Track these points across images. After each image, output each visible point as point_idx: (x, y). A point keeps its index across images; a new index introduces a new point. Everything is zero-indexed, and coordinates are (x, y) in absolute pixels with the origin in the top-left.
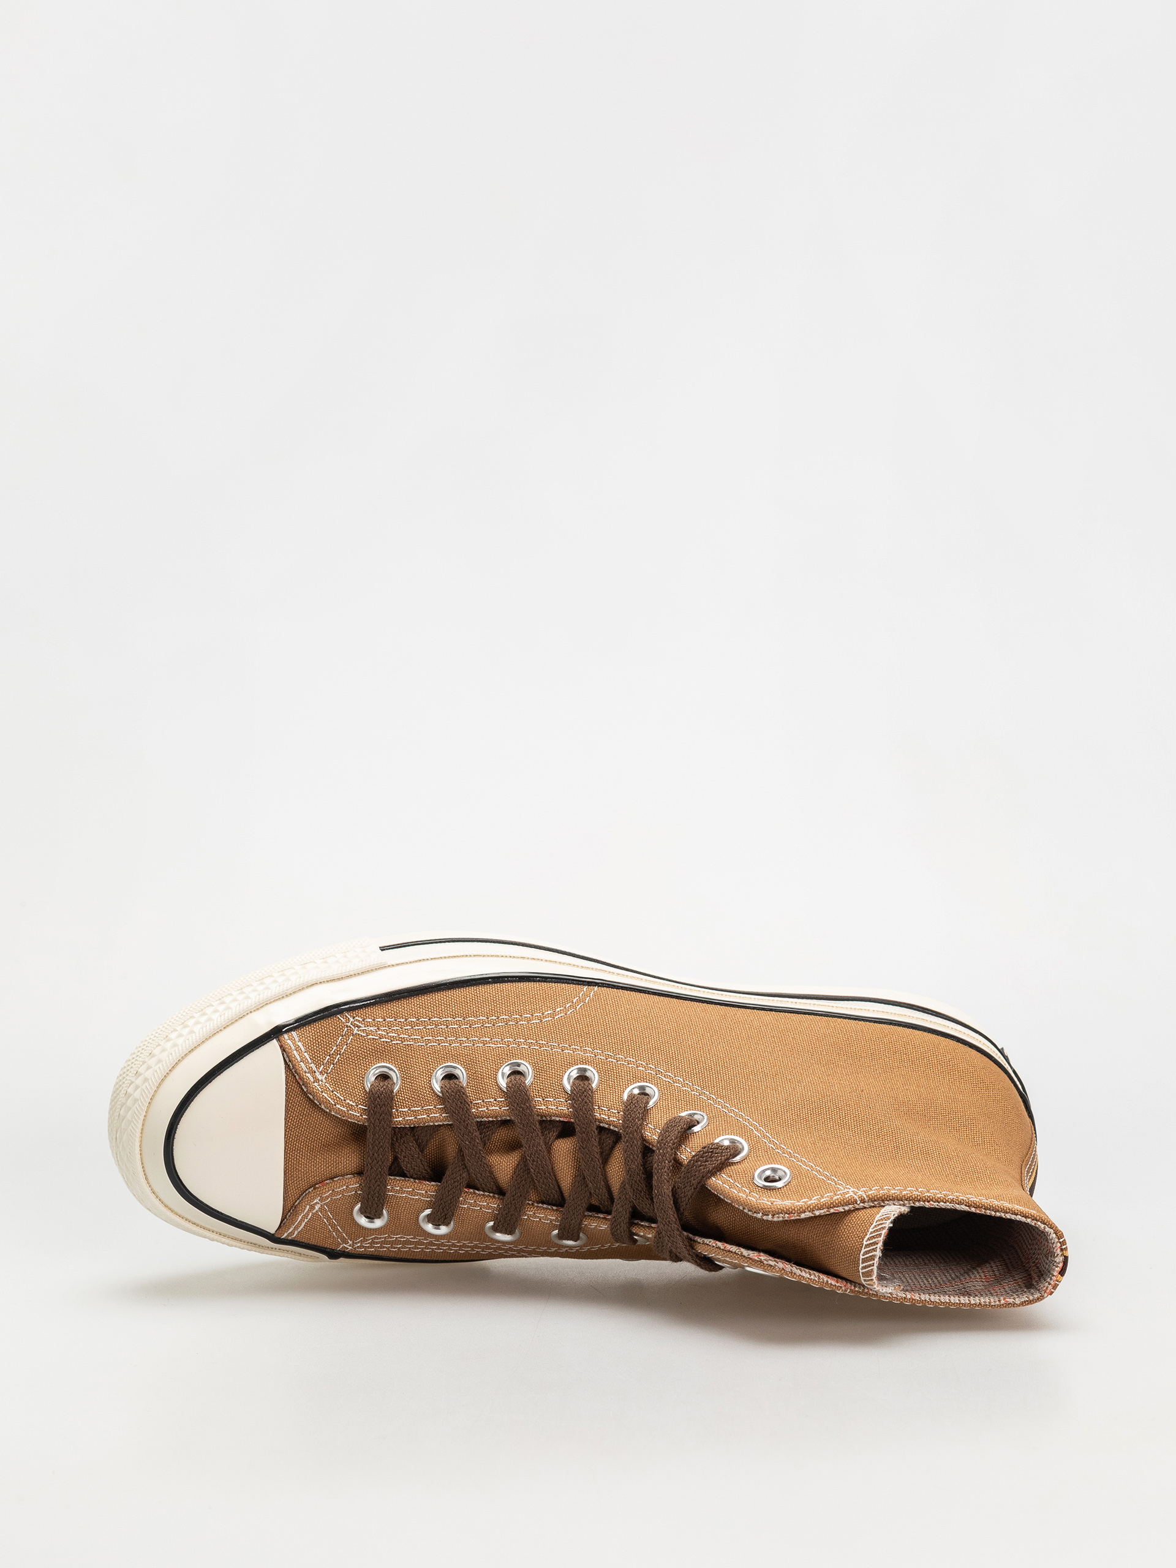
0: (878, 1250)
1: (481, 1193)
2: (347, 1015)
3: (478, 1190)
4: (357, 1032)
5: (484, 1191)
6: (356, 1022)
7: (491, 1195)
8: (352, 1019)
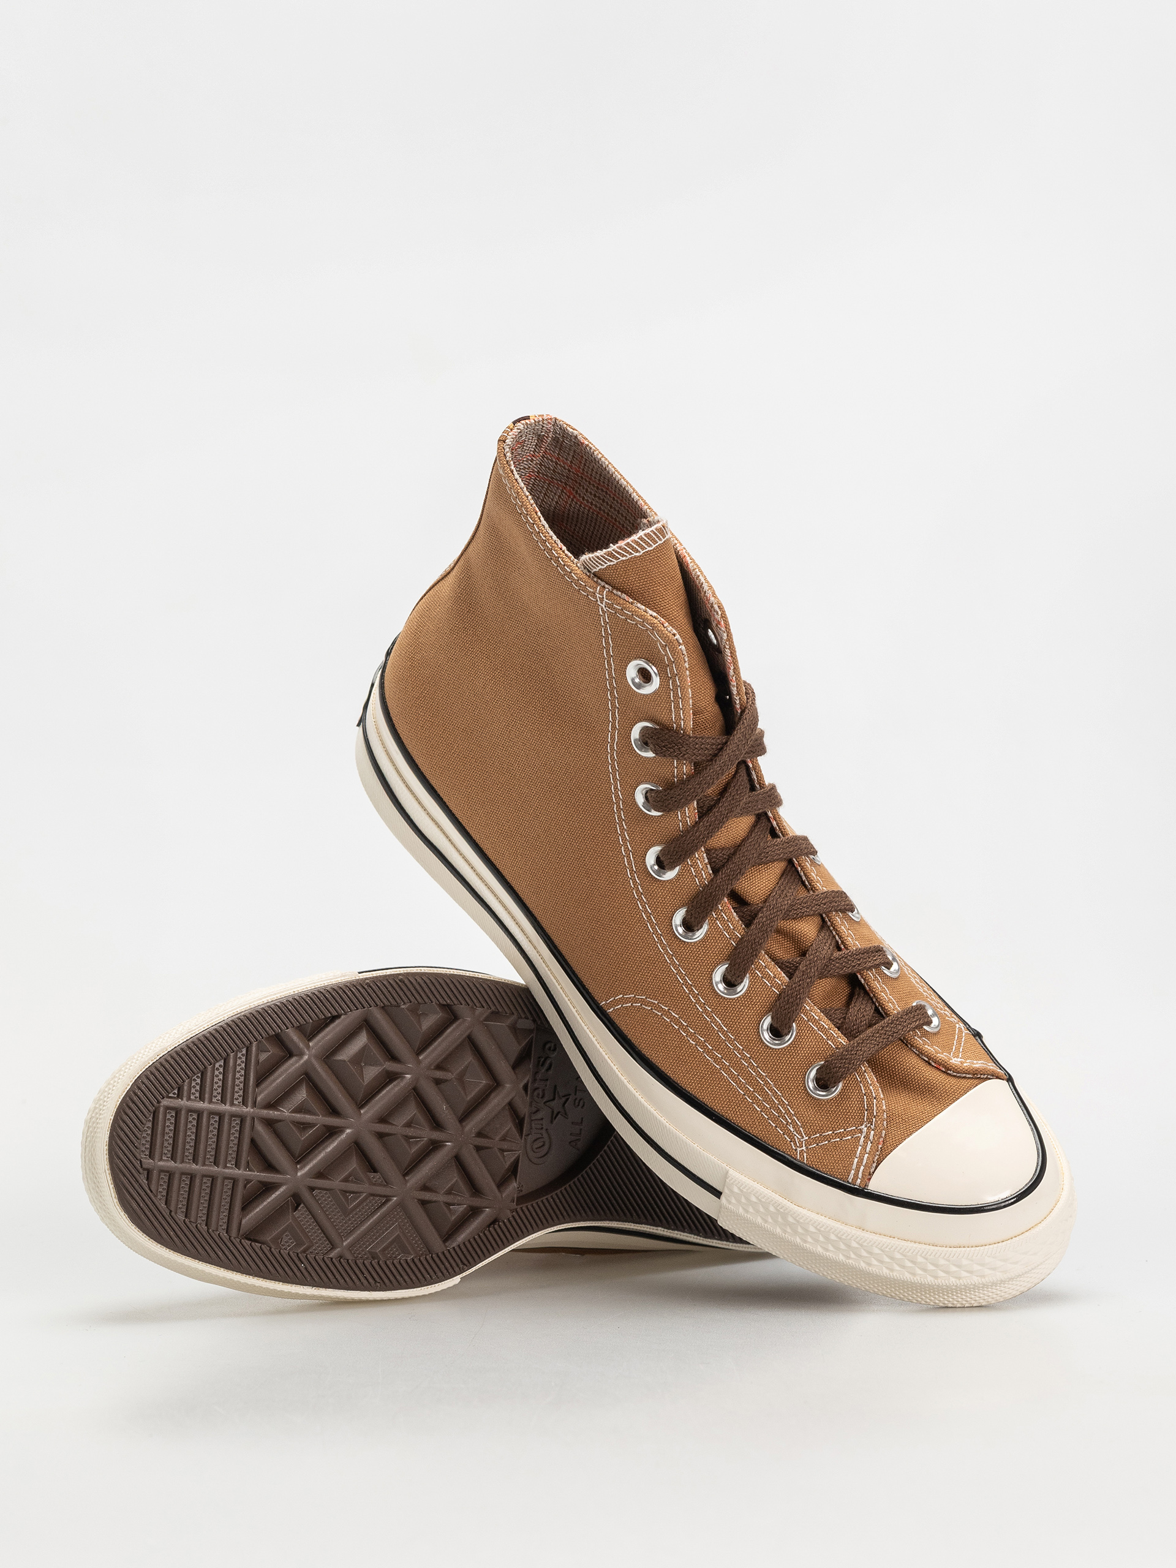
0: (638, 536)
1: (837, 938)
2: (798, 1156)
3: (837, 942)
4: (805, 1136)
5: (834, 937)
6: (798, 1145)
7: (832, 928)
8: (799, 1149)
